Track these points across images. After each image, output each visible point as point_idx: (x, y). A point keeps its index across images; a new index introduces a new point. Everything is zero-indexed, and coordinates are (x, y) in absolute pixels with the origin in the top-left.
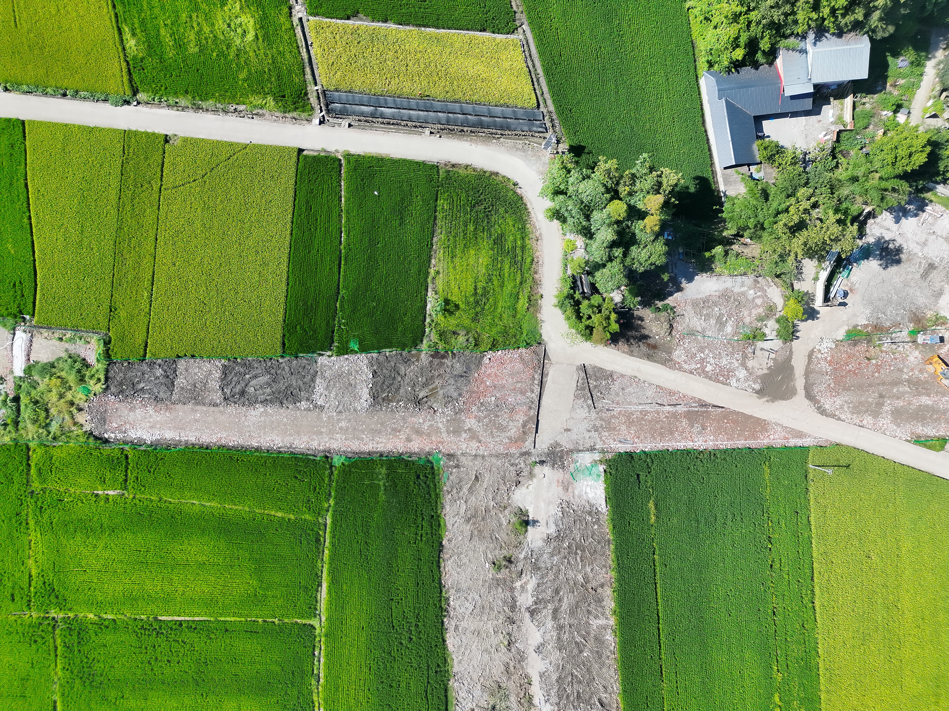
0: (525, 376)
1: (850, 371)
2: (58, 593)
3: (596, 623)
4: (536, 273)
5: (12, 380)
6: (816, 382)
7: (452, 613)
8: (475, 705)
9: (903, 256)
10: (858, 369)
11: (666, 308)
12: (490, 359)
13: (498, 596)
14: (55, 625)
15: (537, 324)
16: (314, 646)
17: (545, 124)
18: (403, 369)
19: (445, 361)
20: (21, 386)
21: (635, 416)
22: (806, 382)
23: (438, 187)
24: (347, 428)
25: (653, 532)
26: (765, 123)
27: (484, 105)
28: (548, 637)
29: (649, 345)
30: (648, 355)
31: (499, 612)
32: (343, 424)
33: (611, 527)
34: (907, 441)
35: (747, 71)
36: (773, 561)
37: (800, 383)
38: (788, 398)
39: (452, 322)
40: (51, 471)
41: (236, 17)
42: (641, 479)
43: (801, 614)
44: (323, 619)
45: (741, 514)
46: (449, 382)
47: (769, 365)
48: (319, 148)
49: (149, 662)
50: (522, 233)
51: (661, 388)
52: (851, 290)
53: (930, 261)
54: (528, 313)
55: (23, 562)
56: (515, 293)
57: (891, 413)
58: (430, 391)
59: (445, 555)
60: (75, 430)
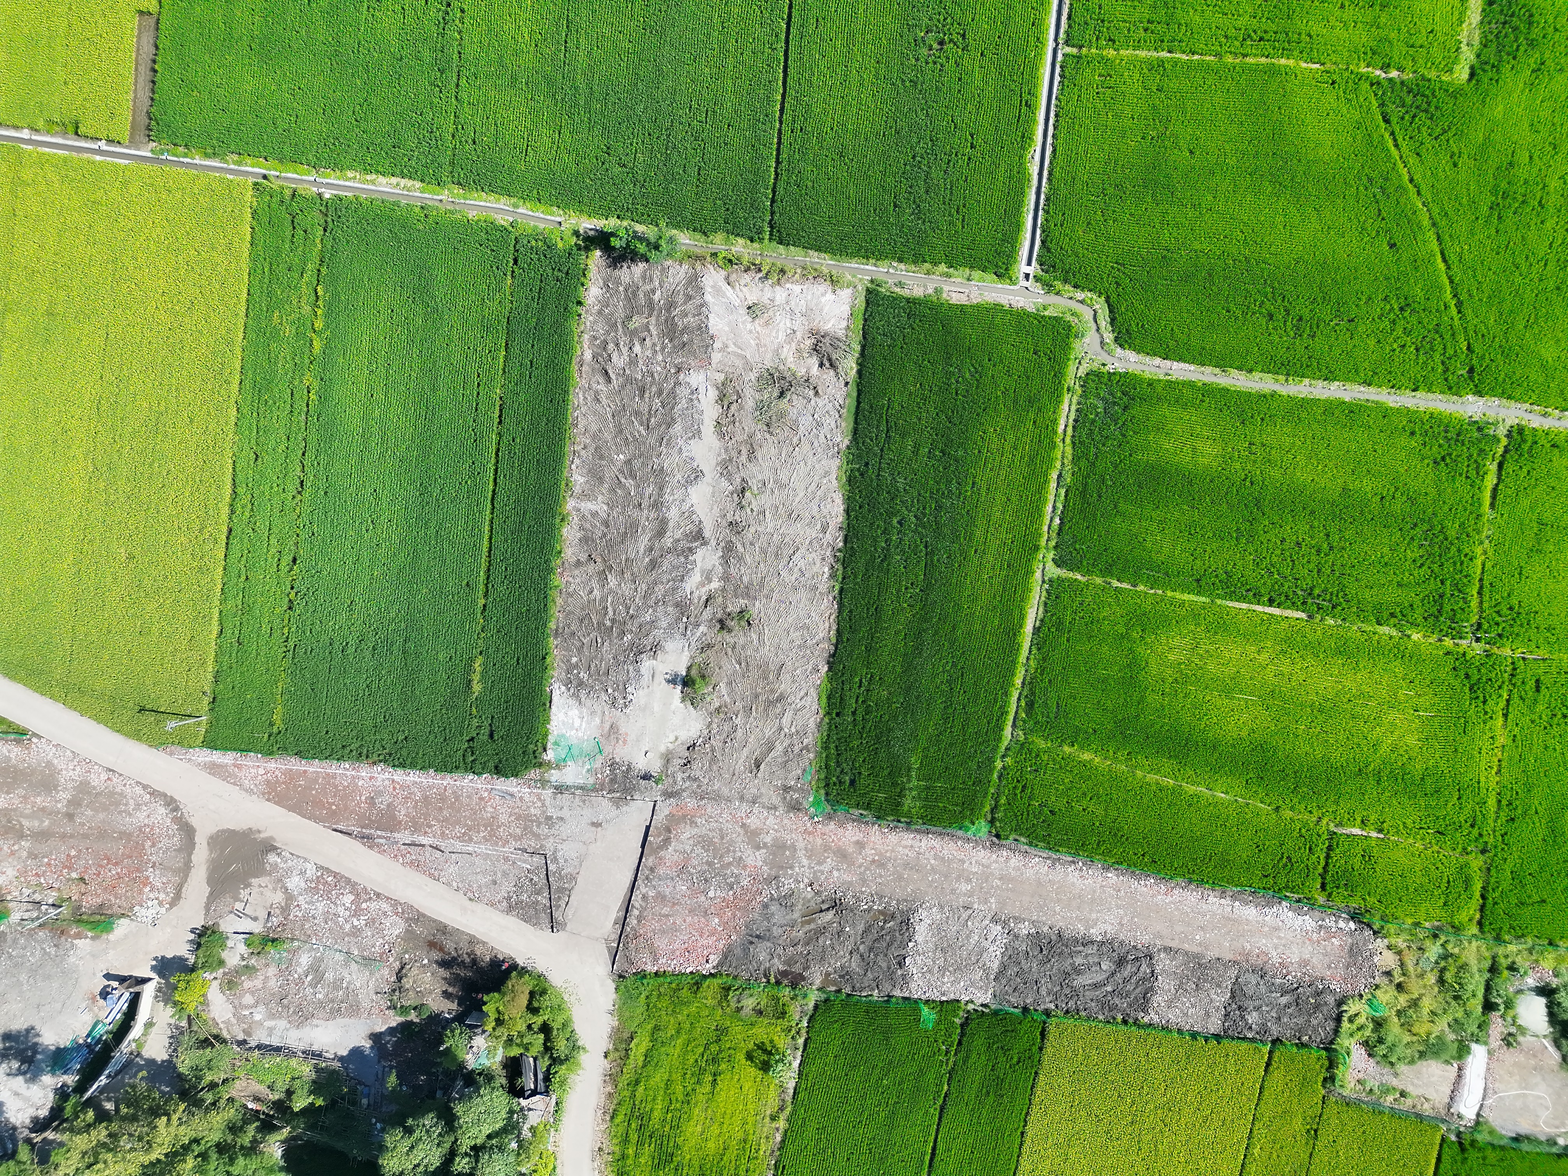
0: (651, 925)
1: (116, 864)
2: (1466, 682)
3: (598, 506)
4: (610, 1094)
5: (1492, 1040)
6: (173, 854)
7: (828, 553)
8: (813, 402)
10: (101, 866)
11: (404, 1010)
12: (707, 961)
13: (749, 571)
14: (1477, 630)
15: (620, 1010)
16: (1058, 534)
18: (854, 965)
19: (781, 968)
20: (1479, 1027)
21: (482, 834)
22: (190, 854)
24: (958, 879)
25: (480, 642)
28: (679, 494)
29: (441, 949)
30: (444, 933)
31: (752, 544)
32: (964, 887)
33: (548, 660)
34: (39, 737)
36: (291, 569)
37: (201, 855)
38: (223, 831)
39: (762, 1032)
40: (1449, 882)
42: (488, 730)
43: (257, 477)
44: (1038, 574)
46: (780, 931)
47: (248, 891)
49: (1331, 548)
50: (623, 1167)
51: (431, 875)
52: (93, 998)
54: (632, 1029)
55: (1514, 741)
56: (649, 1068)
57: (58, 785)
58: (814, 920)
59: (827, 647)
60: (1400, 942)
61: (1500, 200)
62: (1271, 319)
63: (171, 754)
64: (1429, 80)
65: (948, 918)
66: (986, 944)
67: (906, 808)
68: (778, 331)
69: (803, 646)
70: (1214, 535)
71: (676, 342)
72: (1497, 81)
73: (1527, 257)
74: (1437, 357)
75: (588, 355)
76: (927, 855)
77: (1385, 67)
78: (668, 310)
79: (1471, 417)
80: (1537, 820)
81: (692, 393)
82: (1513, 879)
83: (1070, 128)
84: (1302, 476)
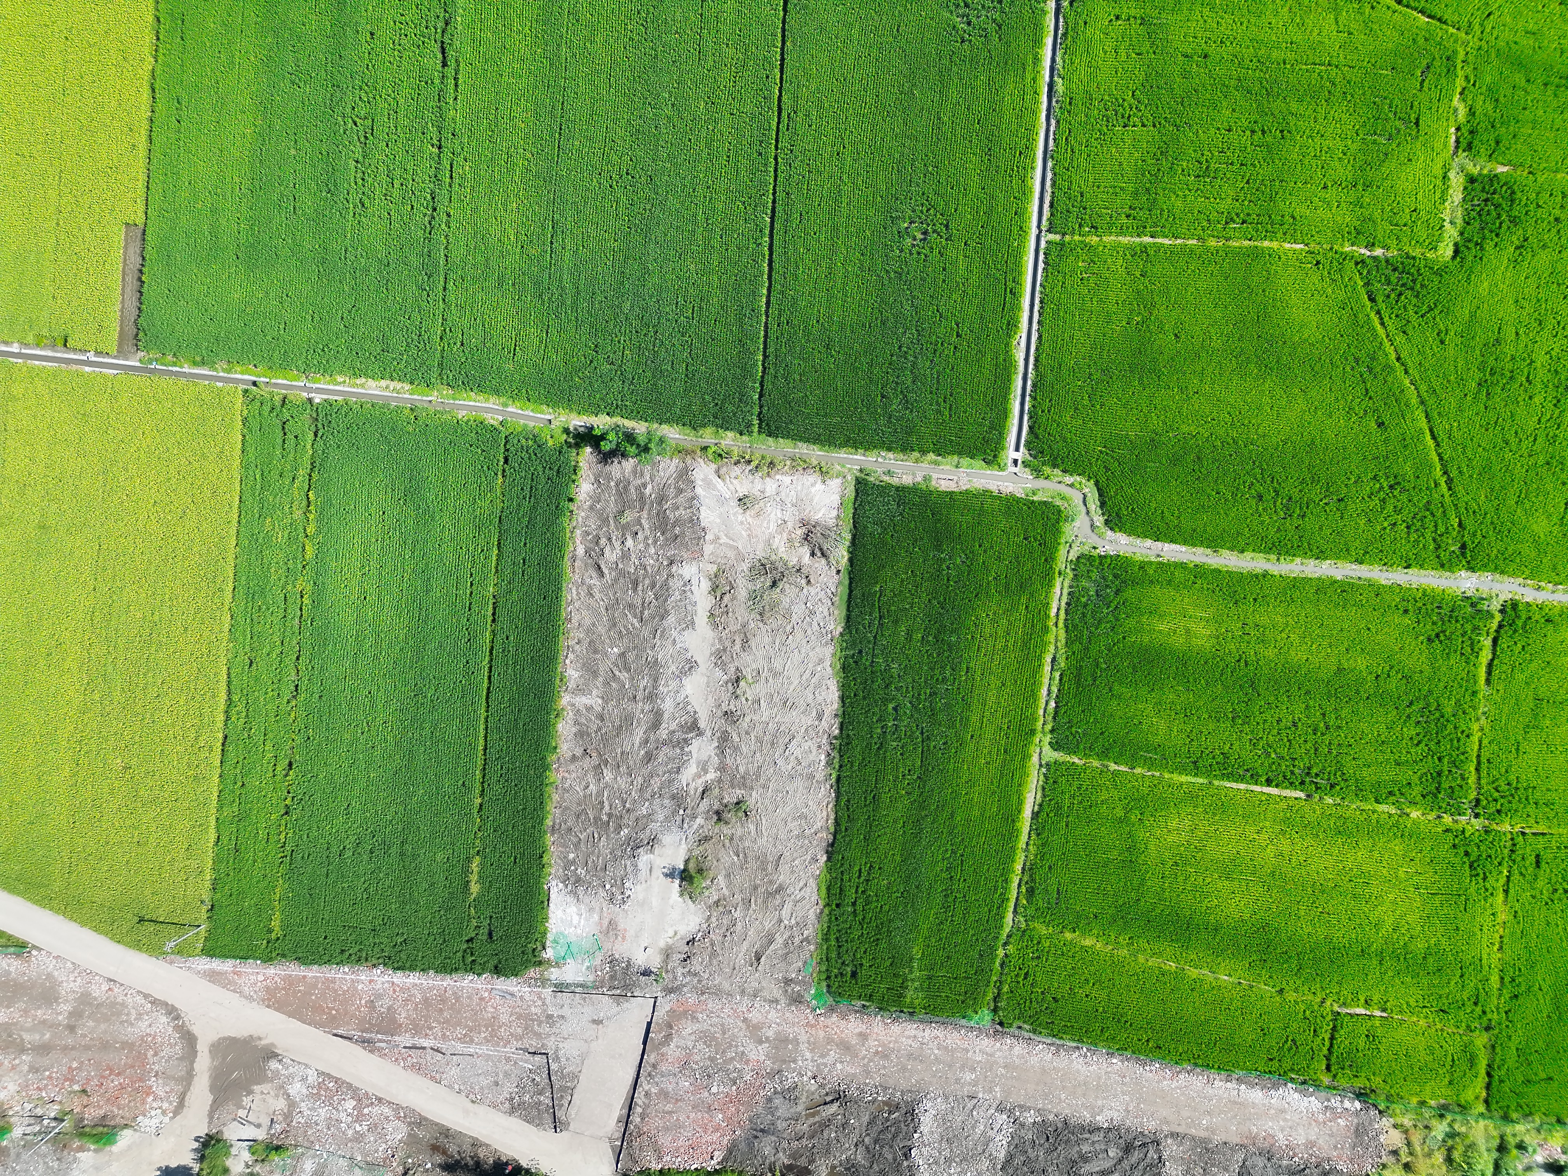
0: (654, 1123)
1: (119, 1074)
2: (1465, 859)
3: (593, 700)
6: (176, 1062)
7: (824, 741)
8: (805, 590)
10: (103, 1077)
12: (712, 1158)
13: (745, 761)
14: (1476, 806)
16: (1054, 718)
18: (859, 1157)
19: (787, 1162)
21: (483, 1035)
22: (192, 1062)
24: (962, 1068)
25: (478, 842)
28: (673, 685)
29: (444, 1153)
30: (447, 1137)
31: (747, 733)
32: (969, 1076)
33: (545, 860)
34: (39, 949)
37: (203, 1063)
38: (225, 1039)
40: (1453, 1060)
42: (487, 930)
43: (252, 684)
44: (1035, 759)
45: (328, 856)
46: (785, 1124)
47: (250, 1098)
49: (1327, 728)
51: (432, 1078)
55: (1515, 917)
57: (59, 998)
58: (817, 1113)
59: (826, 836)
60: (1407, 1121)
61: (1488, 377)
62: (1261, 500)
63: (171, 963)
64: (1414, 258)
65: (953, 1107)
66: (992, 1134)
67: (908, 1000)
68: (769, 522)
69: (801, 835)
70: (1210, 717)
71: (668, 535)
72: (1481, 259)
73: (1516, 433)
74: (1429, 535)
75: (581, 551)
76: (931, 1045)
77: (1371, 246)
78: (660, 503)
79: (1464, 593)
80: (1540, 997)
81: (685, 585)
82: (1519, 1056)
83: (1056, 314)
84: (1298, 655)
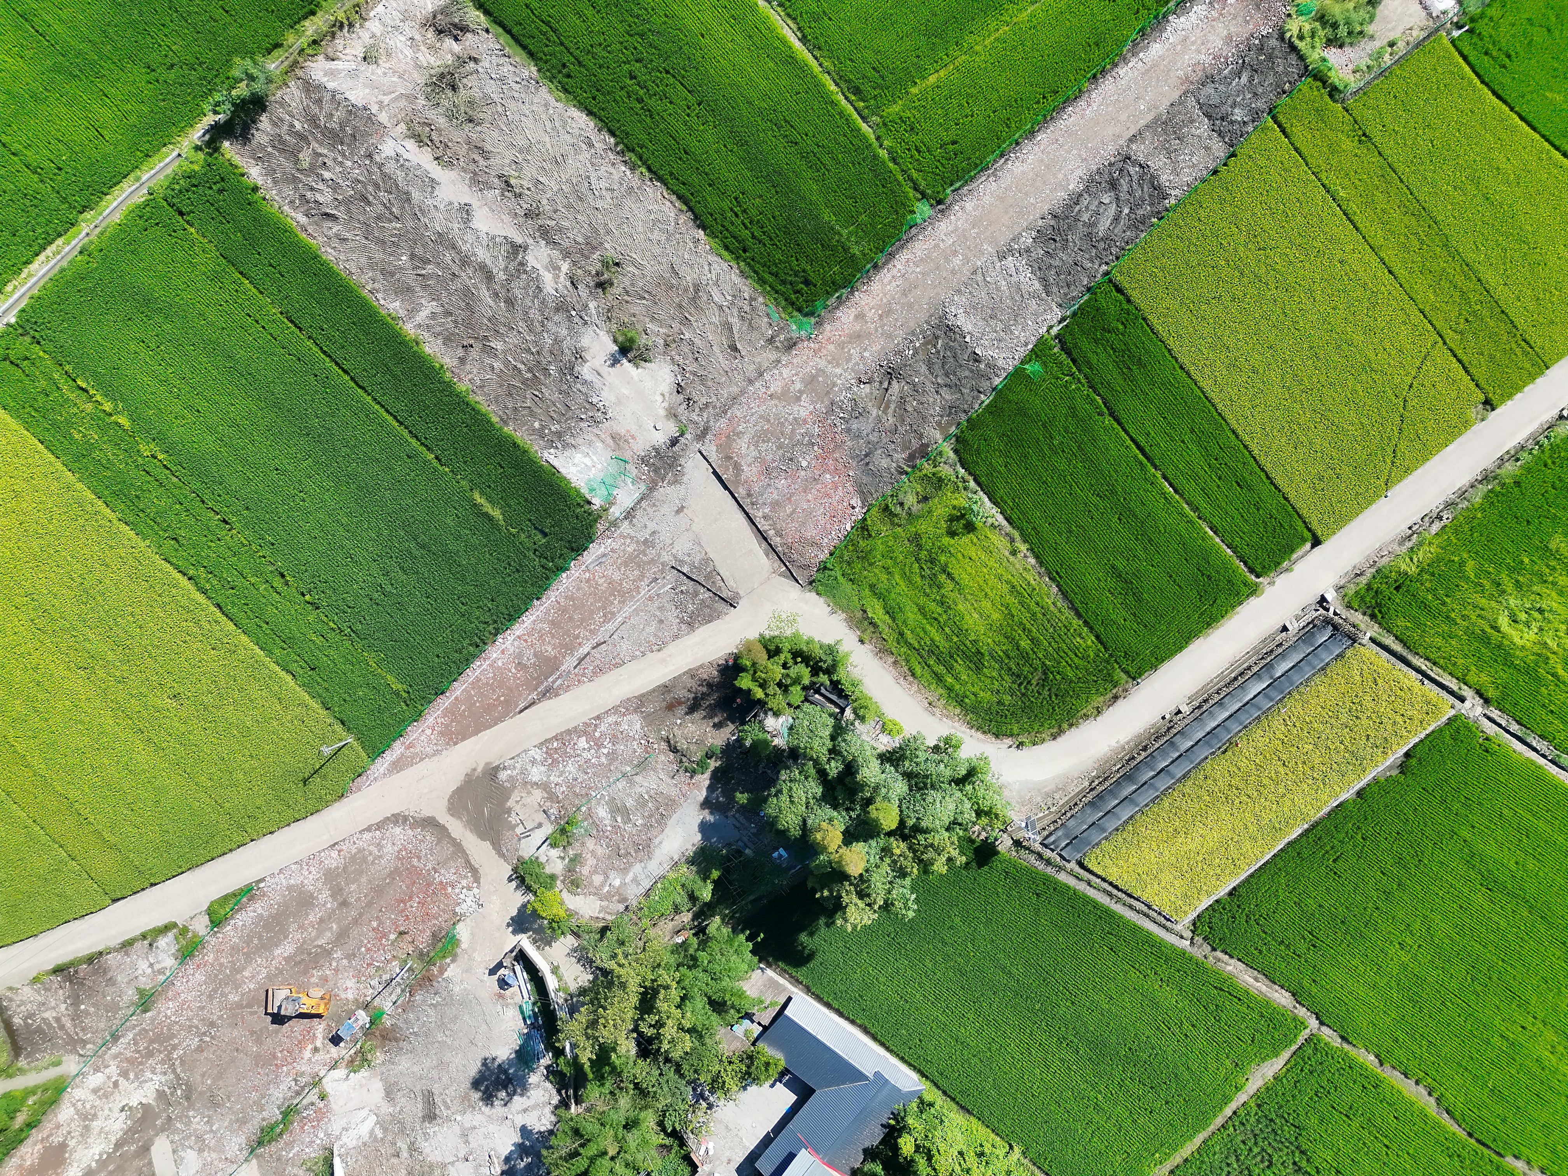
0: (791, 528)
1: (411, 898)
3: (428, 308)
4: (895, 663)
6: (438, 848)
7: (612, 157)
8: (480, 69)
9: (477, 1095)
10: (403, 911)
11: (702, 765)
12: (853, 508)
13: (576, 231)
15: (835, 604)
17: (1053, 850)
18: (947, 397)
19: (905, 455)
21: (616, 602)
22: (449, 836)
23: (1111, 655)
24: (947, 261)
25: (463, 483)
26: (792, 1098)
27: (1147, 805)
28: (470, 237)
29: (680, 703)
30: (669, 691)
31: (555, 211)
32: (957, 261)
33: (519, 441)
34: (262, 880)
35: (873, 1136)
36: (287, 583)
37: (456, 828)
38: (451, 797)
39: (941, 508)
41: (1541, 629)
42: (537, 532)
43: (192, 552)
44: (760, 3)
45: (378, 604)
46: (876, 434)
47: (513, 814)
48: (1297, 567)
50: (957, 695)
51: (617, 666)
52: (501, 996)
53: (440, 1121)
54: (859, 606)
56: (898, 616)
57: (312, 895)
58: (889, 401)
59: (685, 218)
63: (359, 789)
65: (970, 293)
66: (1015, 279)
67: (860, 255)
68: (401, 52)
69: (669, 236)
71: (346, 141)
75: (303, 219)
76: (910, 270)
78: (317, 126)
81: (397, 161)
